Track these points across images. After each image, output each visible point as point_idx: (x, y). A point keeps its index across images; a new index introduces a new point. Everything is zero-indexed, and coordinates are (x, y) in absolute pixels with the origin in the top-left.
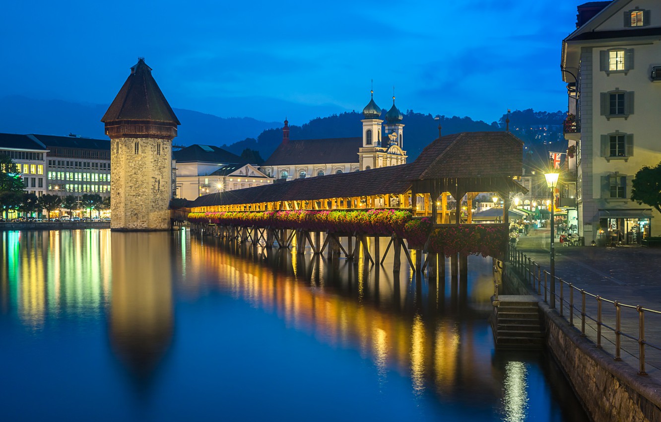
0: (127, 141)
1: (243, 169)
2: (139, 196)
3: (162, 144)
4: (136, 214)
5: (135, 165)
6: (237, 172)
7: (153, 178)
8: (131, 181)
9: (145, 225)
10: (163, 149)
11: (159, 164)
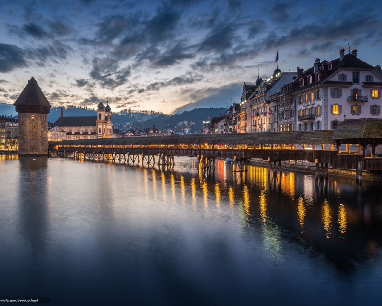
0: (28, 114)
1: (55, 128)
2: (34, 139)
3: (45, 116)
4: (33, 148)
5: (32, 125)
6: (52, 129)
7: (41, 131)
8: (30, 133)
9: (37, 153)
10: (45, 119)
11: (44, 125)
